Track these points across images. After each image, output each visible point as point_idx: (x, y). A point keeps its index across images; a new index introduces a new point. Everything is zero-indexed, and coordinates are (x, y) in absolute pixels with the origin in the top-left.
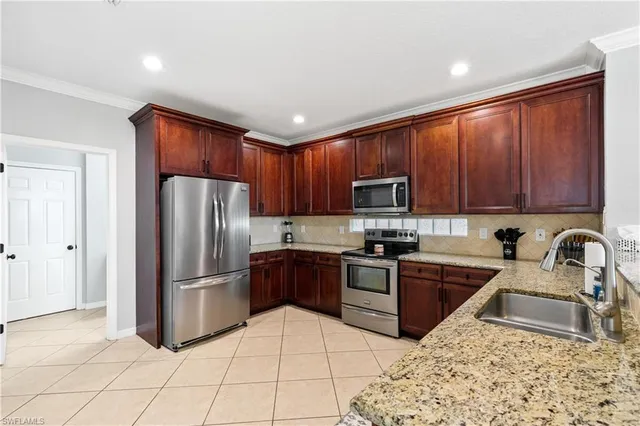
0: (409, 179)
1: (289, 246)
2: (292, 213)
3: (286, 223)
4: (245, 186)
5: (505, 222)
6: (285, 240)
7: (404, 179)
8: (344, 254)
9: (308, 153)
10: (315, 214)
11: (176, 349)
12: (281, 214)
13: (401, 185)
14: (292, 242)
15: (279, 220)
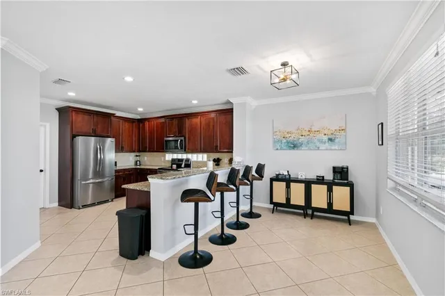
0: (185, 138)
1: (138, 167)
2: (139, 151)
3: (137, 156)
4: (113, 140)
5: (216, 156)
6: (136, 165)
7: (183, 138)
8: (159, 169)
9: (147, 123)
10: (149, 151)
11: (79, 209)
12: (134, 152)
13: (181, 141)
14: (140, 165)
15: (133, 155)
